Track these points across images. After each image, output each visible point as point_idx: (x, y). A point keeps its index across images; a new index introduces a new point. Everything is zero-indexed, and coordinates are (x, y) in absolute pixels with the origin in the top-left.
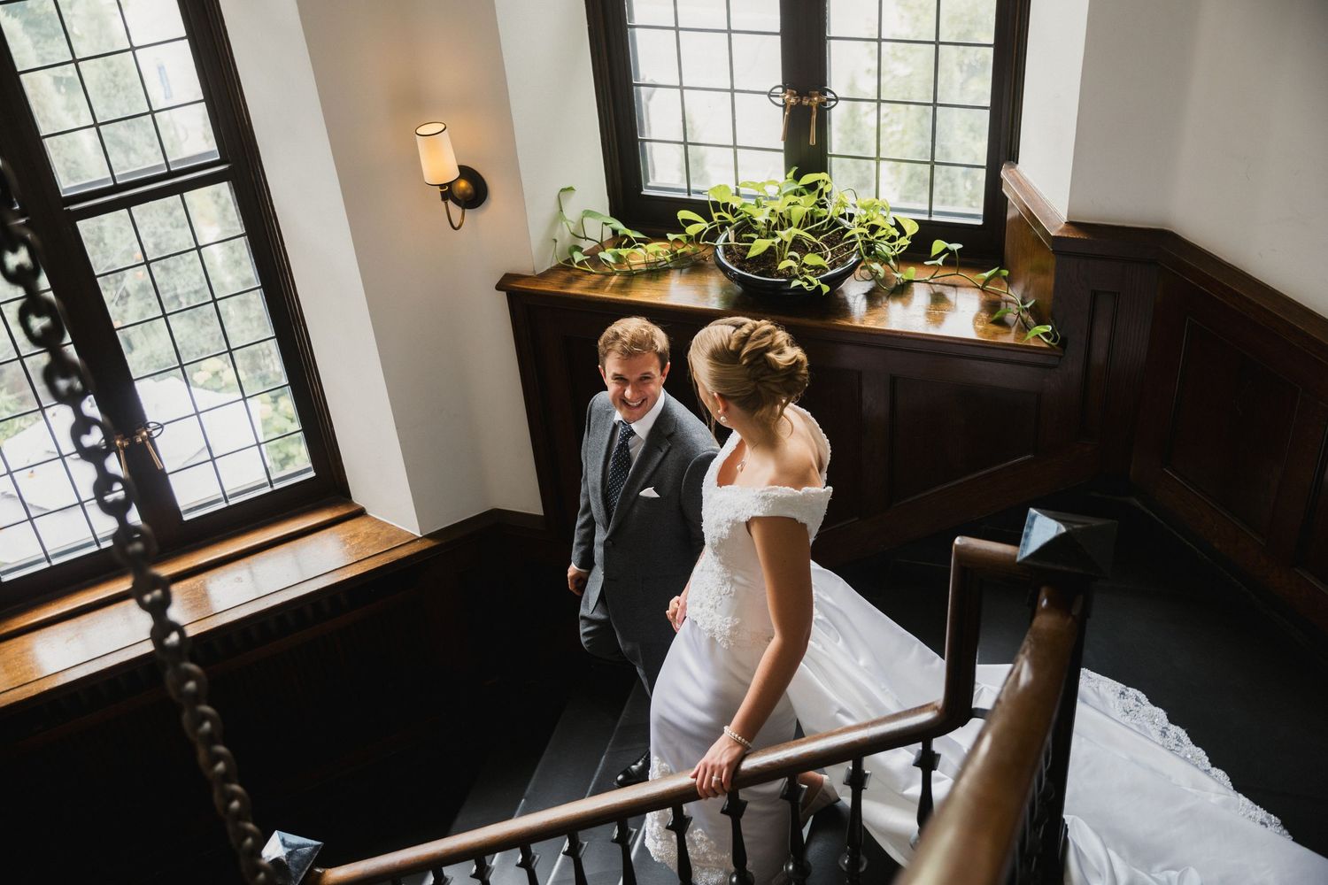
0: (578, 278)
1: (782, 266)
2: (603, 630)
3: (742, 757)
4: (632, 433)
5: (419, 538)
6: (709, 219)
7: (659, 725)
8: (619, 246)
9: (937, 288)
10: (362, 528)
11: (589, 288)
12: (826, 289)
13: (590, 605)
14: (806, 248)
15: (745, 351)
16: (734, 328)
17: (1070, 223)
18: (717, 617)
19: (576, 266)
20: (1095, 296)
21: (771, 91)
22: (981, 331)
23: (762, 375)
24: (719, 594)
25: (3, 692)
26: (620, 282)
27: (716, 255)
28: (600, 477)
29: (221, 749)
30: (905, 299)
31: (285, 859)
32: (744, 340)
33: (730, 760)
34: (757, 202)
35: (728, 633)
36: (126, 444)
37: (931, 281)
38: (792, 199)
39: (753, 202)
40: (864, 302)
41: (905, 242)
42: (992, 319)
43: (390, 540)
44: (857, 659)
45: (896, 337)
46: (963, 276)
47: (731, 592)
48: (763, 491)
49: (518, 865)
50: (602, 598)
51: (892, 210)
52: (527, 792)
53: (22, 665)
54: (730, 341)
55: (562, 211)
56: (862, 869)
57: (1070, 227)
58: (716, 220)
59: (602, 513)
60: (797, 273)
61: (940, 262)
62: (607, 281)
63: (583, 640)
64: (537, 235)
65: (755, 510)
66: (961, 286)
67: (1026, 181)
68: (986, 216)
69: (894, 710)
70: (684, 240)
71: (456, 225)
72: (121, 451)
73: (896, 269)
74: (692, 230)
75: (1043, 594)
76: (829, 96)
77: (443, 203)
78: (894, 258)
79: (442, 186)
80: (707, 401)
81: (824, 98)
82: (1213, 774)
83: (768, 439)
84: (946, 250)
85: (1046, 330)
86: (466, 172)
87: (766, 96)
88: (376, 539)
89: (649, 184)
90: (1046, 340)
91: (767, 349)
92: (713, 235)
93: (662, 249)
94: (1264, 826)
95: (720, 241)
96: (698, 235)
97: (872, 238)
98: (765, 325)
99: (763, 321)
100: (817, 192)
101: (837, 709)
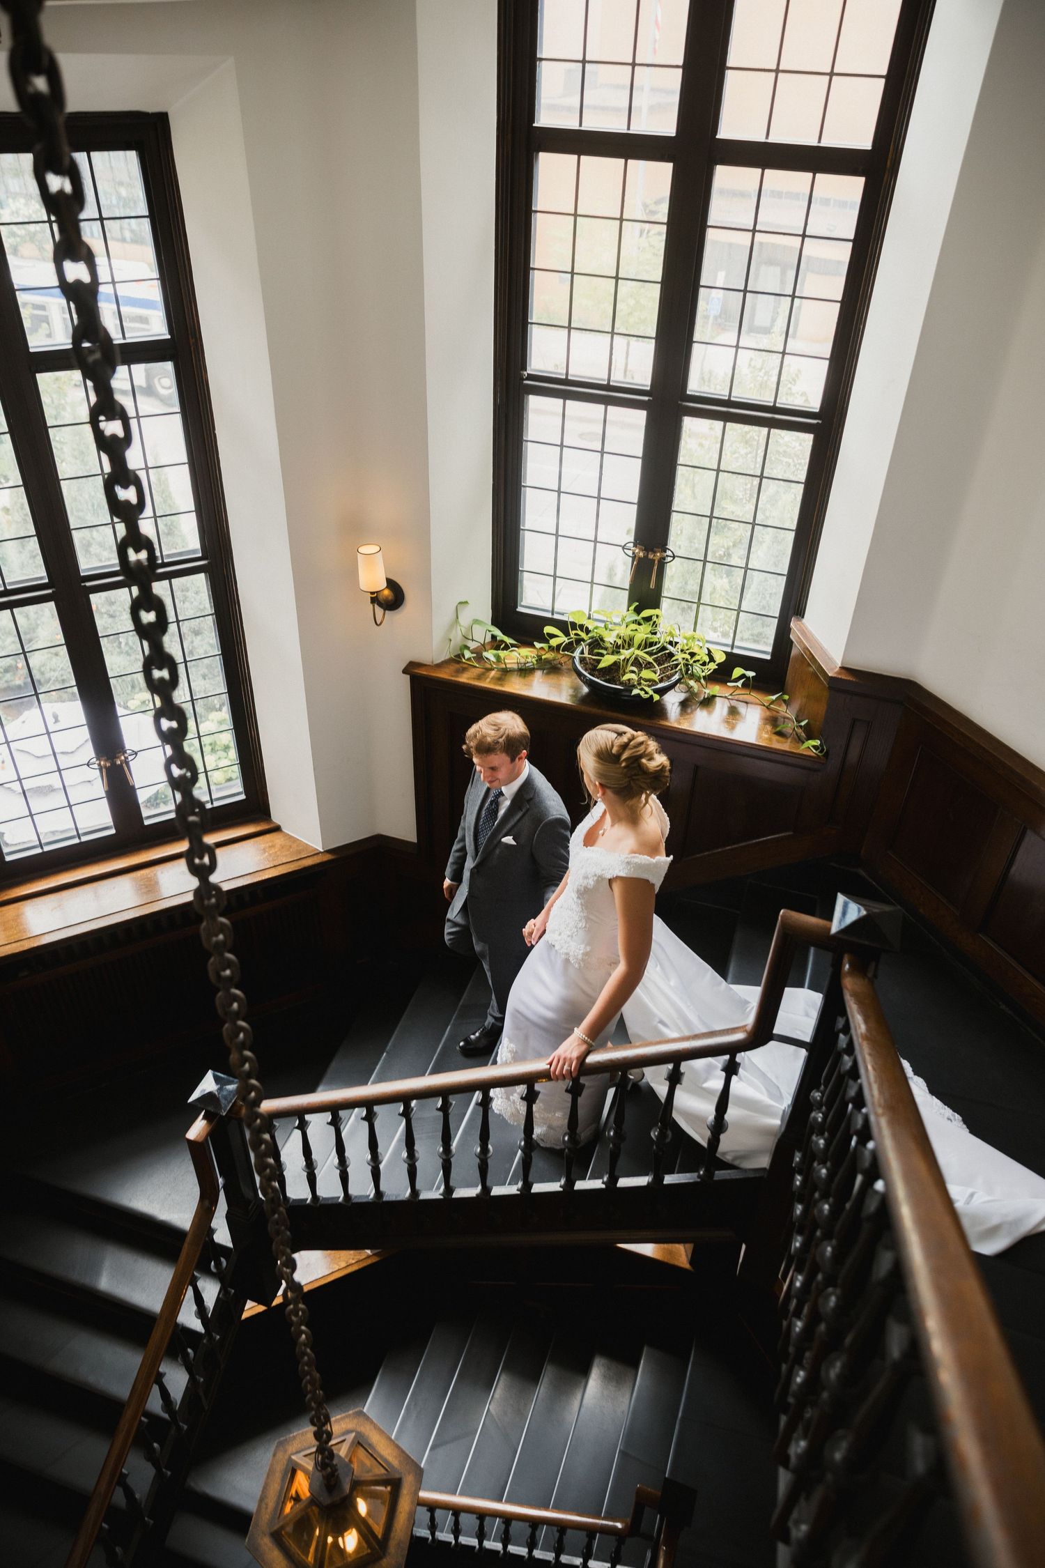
0: (464, 670)
1: (625, 678)
2: (463, 934)
3: (588, 1053)
4: (501, 794)
5: (321, 852)
6: (567, 634)
7: (514, 1016)
8: (497, 648)
9: (734, 703)
10: (278, 841)
11: (474, 679)
12: (656, 697)
13: (454, 912)
14: (641, 665)
15: (625, 756)
16: (616, 735)
17: (842, 668)
18: (573, 944)
19: (464, 661)
20: (854, 721)
21: (625, 545)
22: (767, 739)
23: (635, 775)
24: (576, 927)
25: (3, 945)
26: (498, 676)
27: (574, 662)
28: (474, 820)
29: (248, 1053)
30: (710, 709)
31: (217, 1093)
32: (625, 747)
33: (579, 1055)
34: (605, 626)
35: (580, 957)
36: (108, 765)
37: (730, 697)
38: (634, 626)
39: (602, 625)
40: (679, 709)
41: (713, 666)
42: (774, 731)
43: (299, 852)
44: (669, 980)
45: (704, 738)
46: (754, 696)
47: (585, 927)
48: (627, 858)
49: (400, 1115)
50: (464, 908)
51: (707, 642)
52: (388, 1048)
53: (17, 926)
54: (613, 746)
55: (457, 618)
56: (668, 1140)
57: (843, 671)
58: (572, 636)
59: (473, 847)
60: (635, 683)
61: (739, 684)
62: (487, 674)
63: (447, 938)
64: (438, 635)
65: (620, 871)
66: (751, 703)
67: (811, 633)
68: (774, 654)
69: (703, 1030)
70: (547, 649)
71: (378, 623)
72: (104, 770)
73: (705, 686)
74: (554, 642)
75: (846, 959)
76: (669, 553)
77: (371, 605)
78: (704, 677)
79: (372, 593)
80: (589, 786)
81: (665, 554)
82: (915, 1080)
83: (633, 819)
84: (743, 676)
85: (816, 744)
86: (391, 584)
87: (621, 548)
88: (288, 850)
89: (522, 603)
90: (814, 751)
91: (641, 756)
92: (570, 647)
93: (531, 654)
94: (950, 1121)
95: (577, 654)
96: (559, 646)
97: (691, 662)
98: (641, 736)
99: (640, 733)
100: (652, 623)
101: (658, 1020)
